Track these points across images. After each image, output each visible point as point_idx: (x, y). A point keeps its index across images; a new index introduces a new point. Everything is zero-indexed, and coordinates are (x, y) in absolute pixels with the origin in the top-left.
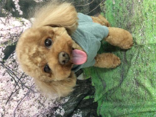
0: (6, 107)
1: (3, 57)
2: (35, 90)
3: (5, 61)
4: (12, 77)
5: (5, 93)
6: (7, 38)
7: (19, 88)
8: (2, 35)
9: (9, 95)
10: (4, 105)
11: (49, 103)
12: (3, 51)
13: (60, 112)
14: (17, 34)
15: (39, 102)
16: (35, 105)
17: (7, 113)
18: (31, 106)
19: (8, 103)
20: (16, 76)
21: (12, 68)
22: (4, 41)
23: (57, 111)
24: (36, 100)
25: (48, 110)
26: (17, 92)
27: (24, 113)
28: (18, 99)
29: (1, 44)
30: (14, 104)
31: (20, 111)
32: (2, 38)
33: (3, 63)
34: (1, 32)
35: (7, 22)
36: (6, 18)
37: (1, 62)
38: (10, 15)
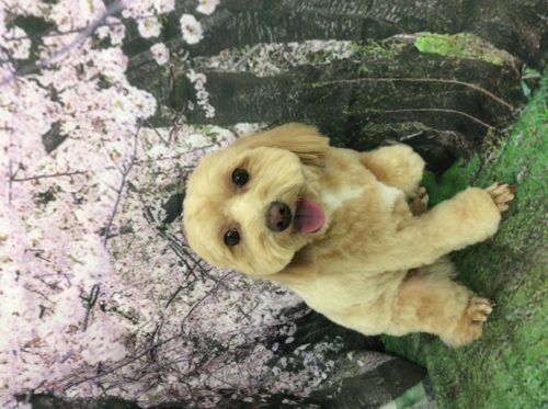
0: (167, 312)
1: (163, 218)
2: (232, 286)
3: (167, 225)
4: (182, 258)
6: (171, 176)
7: (196, 279)
8: (161, 171)
9: (173, 291)
10: (162, 309)
11: (263, 316)
12: (163, 206)
13: (288, 330)
15: (240, 310)
16: (230, 314)
17: (168, 323)
18: (219, 314)
19: (170, 306)
20: (191, 258)
22: (167, 184)
23: (281, 331)
24: (231, 305)
25: (260, 329)
26: (191, 287)
27: (203, 326)
28: (192, 300)
29: (160, 190)
30: (182, 309)
31: (194, 322)
32: (160, 176)
33: (162, 230)
34: (159, 163)
35: (173, 138)
36: (171, 128)
37: (158, 228)
38: (180, 122)
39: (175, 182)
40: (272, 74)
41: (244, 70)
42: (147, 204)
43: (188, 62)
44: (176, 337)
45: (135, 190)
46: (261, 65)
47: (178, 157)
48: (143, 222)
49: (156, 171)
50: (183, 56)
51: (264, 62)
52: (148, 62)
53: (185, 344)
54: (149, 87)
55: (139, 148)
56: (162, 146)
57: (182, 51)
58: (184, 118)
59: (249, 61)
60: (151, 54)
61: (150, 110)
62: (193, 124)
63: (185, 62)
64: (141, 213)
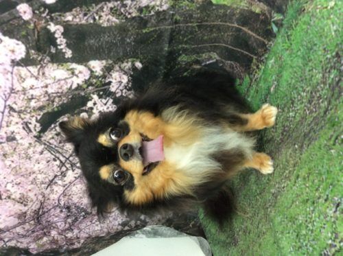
0: (47, 192)
1: (38, 129)
3: (42, 134)
4: (55, 156)
5: (44, 176)
6: (42, 100)
7: (67, 169)
8: (34, 97)
9: (51, 178)
10: (44, 190)
12: (37, 121)
14: (62, 93)
17: (48, 199)
19: (49, 188)
20: (62, 155)
21: (55, 143)
22: (39, 106)
26: (64, 175)
27: (73, 199)
28: (65, 183)
29: (34, 110)
31: (67, 197)
32: (33, 101)
33: (38, 138)
34: (31, 92)
35: (41, 73)
36: (39, 67)
37: (35, 137)
38: (45, 61)
39: (45, 104)
40: (113, 24)
41: (92, 21)
42: (25, 120)
43: (48, 17)
44: (54, 207)
45: (14, 111)
46: (105, 18)
47: (46, 87)
48: (24, 133)
49: (30, 97)
50: (44, 12)
51: (106, 15)
52: (15, 18)
53: (61, 211)
54: (18, 37)
55: (15, 81)
56: (33, 79)
57: (43, 9)
58: (48, 58)
59: (95, 15)
60: (18, 12)
61: (21, 54)
62: (56, 63)
63: (45, 17)
64: (21, 126)
